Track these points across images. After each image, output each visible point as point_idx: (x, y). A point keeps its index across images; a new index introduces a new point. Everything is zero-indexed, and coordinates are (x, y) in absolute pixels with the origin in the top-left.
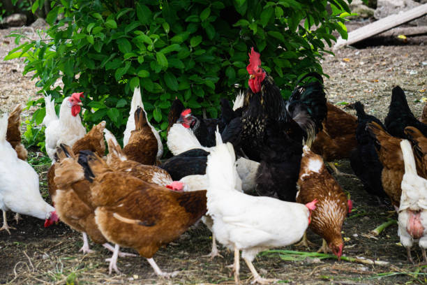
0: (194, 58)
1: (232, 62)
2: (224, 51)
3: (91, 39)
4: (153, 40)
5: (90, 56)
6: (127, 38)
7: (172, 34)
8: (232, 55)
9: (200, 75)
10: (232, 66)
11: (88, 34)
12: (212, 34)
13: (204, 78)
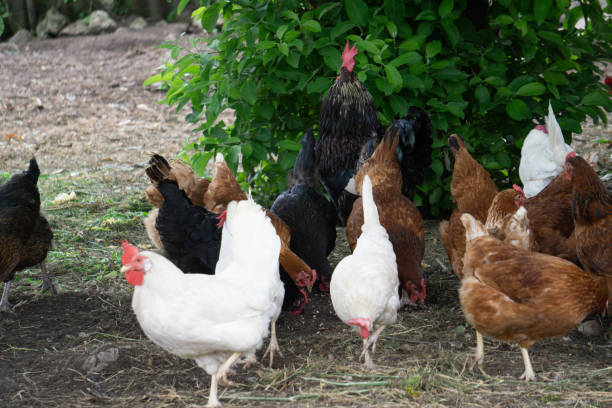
0: (430, 74)
1: (483, 79)
2: (470, 62)
3: (284, 48)
4: (380, 48)
5: (279, 74)
6: (336, 47)
7: (399, 40)
8: (485, 68)
9: (439, 99)
10: (484, 84)
11: (278, 40)
12: (455, 38)
13: (446, 103)
